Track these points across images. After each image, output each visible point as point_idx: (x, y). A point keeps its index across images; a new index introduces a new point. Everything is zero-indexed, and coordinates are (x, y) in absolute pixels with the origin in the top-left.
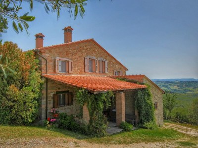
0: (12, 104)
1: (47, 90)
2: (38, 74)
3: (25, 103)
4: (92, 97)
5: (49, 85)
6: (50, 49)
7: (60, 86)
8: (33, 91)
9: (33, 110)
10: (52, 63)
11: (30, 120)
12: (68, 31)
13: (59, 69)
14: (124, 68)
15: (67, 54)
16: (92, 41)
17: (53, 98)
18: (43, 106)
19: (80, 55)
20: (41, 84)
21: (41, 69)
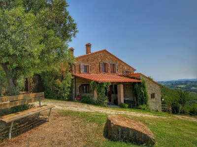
0: (58, 89)
1: (75, 83)
2: (70, 74)
3: (64, 89)
4: (98, 85)
5: (76, 80)
6: (77, 59)
7: (83, 81)
8: (68, 83)
9: (68, 93)
10: (78, 67)
11: (67, 98)
12: (88, 46)
13: (82, 70)
14: (133, 69)
15: (88, 61)
16: (105, 51)
17: (79, 88)
18: (74, 93)
19: (96, 61)
20: (72, 79)
21: (72, 71)
